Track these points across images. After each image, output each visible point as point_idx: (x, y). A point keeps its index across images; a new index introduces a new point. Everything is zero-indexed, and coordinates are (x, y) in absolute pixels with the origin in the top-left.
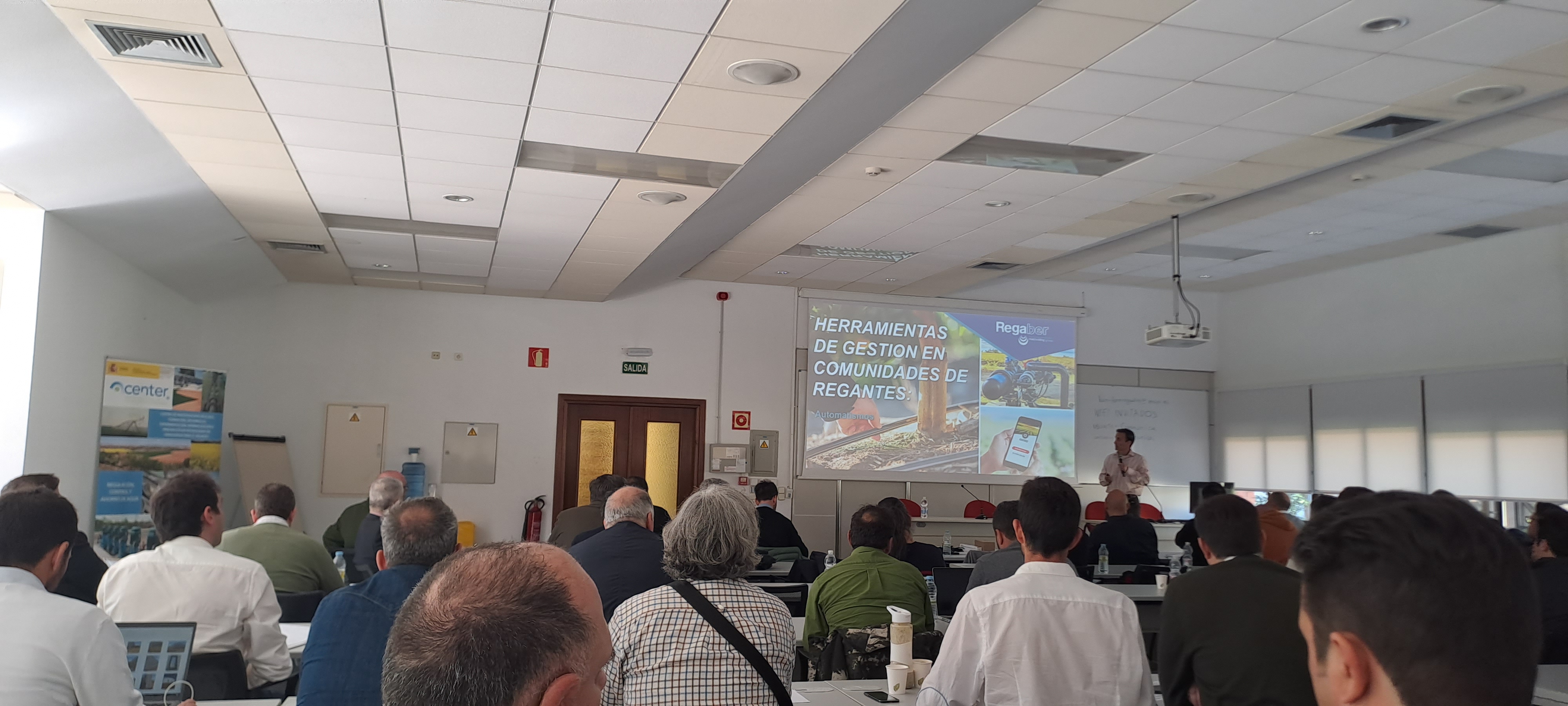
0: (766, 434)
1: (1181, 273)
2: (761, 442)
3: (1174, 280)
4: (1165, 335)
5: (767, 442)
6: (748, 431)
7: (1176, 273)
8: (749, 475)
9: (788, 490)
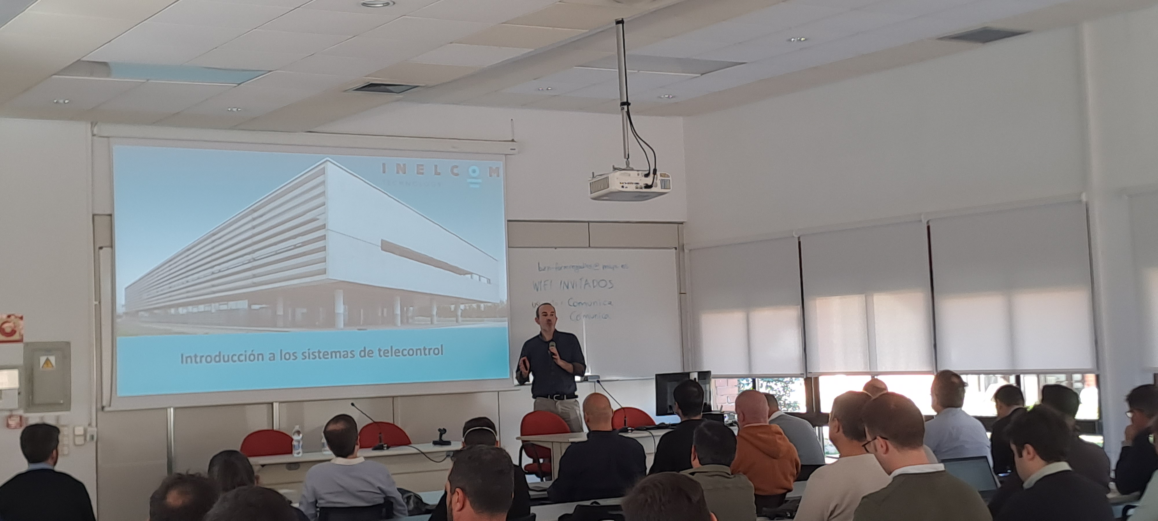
0: (48, 348)
1: (629, 101)
2: (43, 359)
3: (623, 109)
4: (615, 185)
5: (52, 359)
6: (20, 345)
7: (625, 100)
8: (26, 411)
9: (89, 429)
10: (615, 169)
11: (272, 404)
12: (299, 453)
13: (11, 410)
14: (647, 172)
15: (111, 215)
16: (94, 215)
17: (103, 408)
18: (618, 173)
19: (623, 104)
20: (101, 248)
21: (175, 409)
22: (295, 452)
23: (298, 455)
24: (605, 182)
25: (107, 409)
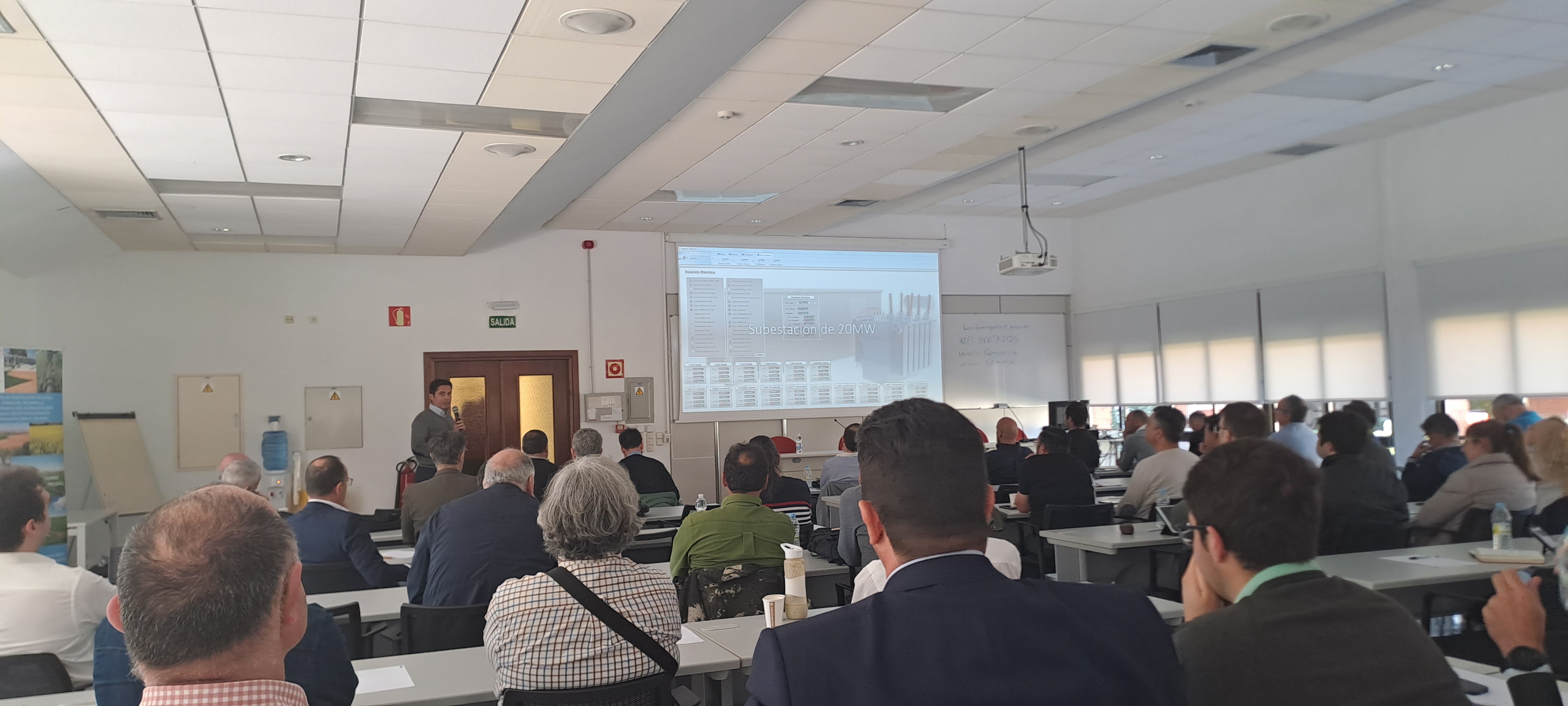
0: (640, 381)
1: (1028, 204)
2: (636, 389)
3: (1023, 210)
4: (1016, 264)
5: (642, 389)
6: (623, 379)
7: (1024, 204)
8: (626, 422)
9: (666, 434)
10: (1017, 253)
11: (782, 420)
12: (800, 452)
13: (618, 421)
14: (1040, 255)
15: (677, 294)
16: (667, 294)
17: (674, 421)
18: (1019, 256)
19: (1023, 207)
20: (671, 316)
21: (719, 422)
22: (798, 451)
23: (798, 454)
24: (1010, 263)
25: (676, 422)
